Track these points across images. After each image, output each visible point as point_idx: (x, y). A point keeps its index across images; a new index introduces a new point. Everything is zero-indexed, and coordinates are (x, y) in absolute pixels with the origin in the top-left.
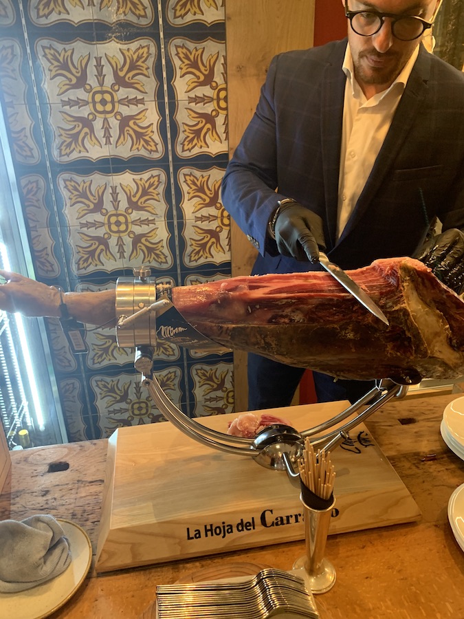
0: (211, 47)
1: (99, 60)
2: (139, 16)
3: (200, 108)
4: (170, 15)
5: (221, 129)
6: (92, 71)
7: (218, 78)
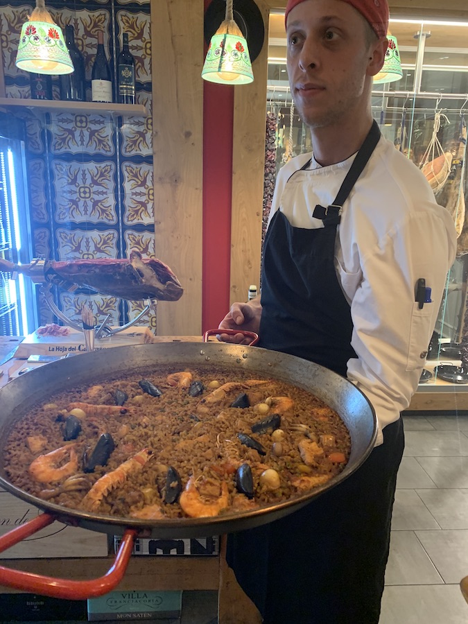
0: (145, 167)
1: (84, 171)
2: (106, 151)
3: (138, 198)
4: (123, 151)
5: (150, 210)
6: (80, 177)
7: (149, 183)
